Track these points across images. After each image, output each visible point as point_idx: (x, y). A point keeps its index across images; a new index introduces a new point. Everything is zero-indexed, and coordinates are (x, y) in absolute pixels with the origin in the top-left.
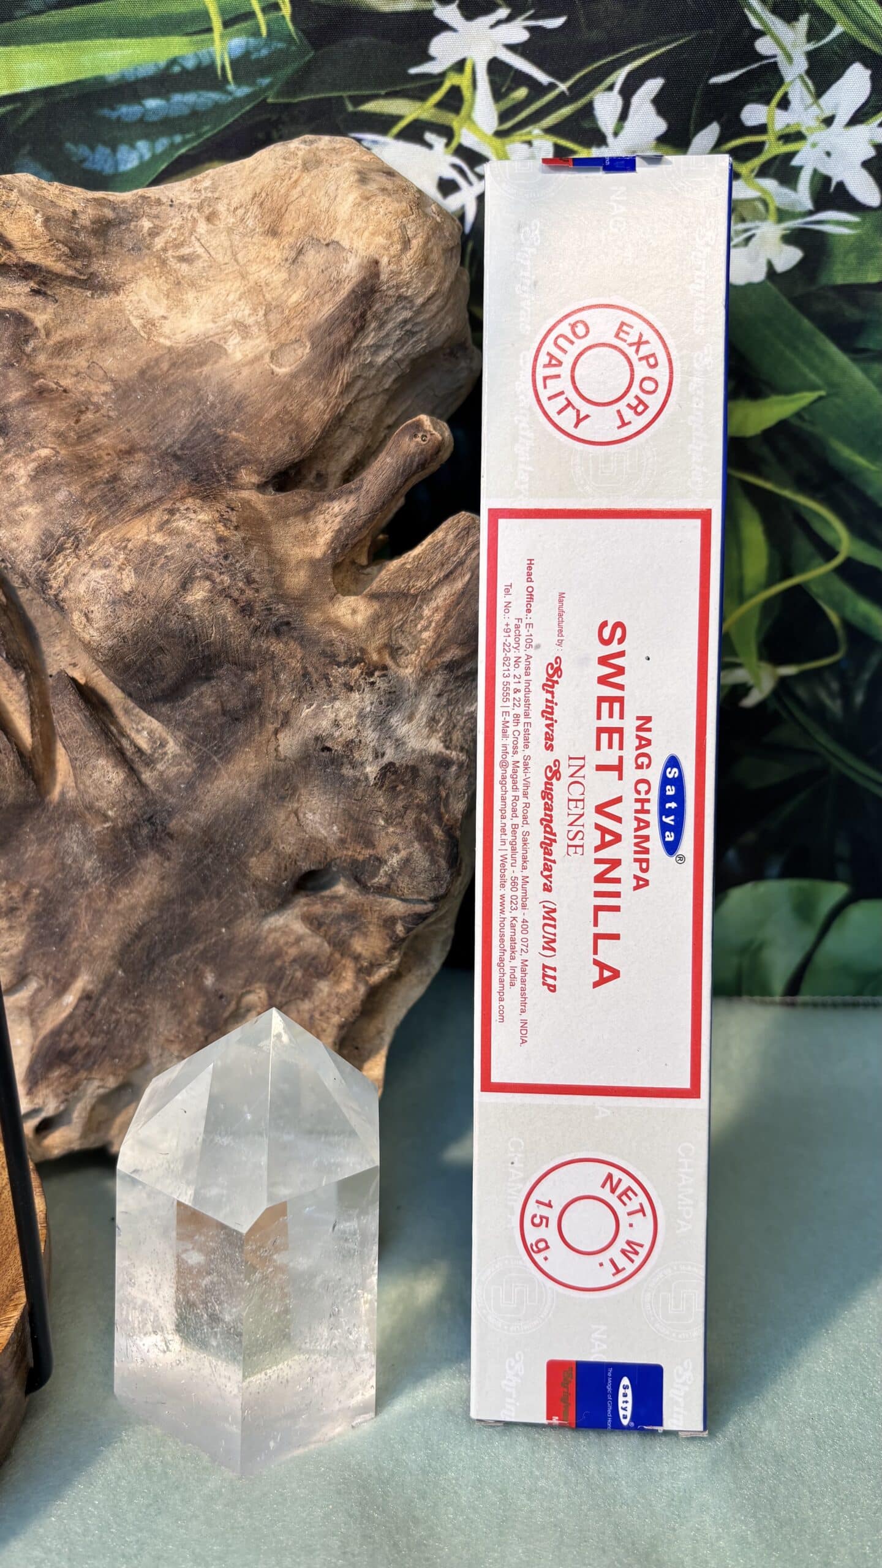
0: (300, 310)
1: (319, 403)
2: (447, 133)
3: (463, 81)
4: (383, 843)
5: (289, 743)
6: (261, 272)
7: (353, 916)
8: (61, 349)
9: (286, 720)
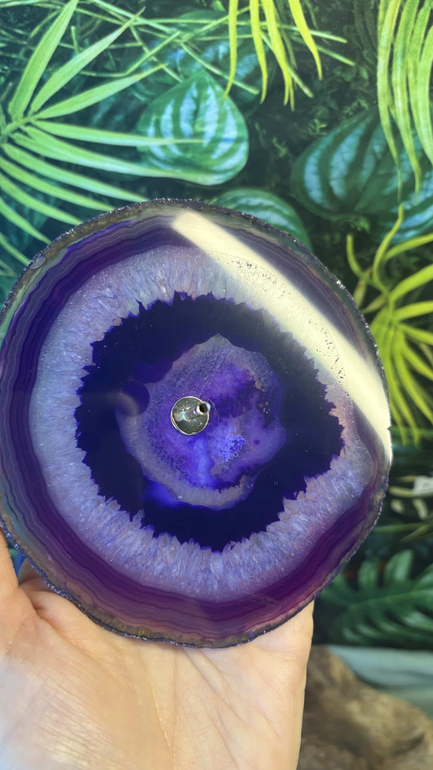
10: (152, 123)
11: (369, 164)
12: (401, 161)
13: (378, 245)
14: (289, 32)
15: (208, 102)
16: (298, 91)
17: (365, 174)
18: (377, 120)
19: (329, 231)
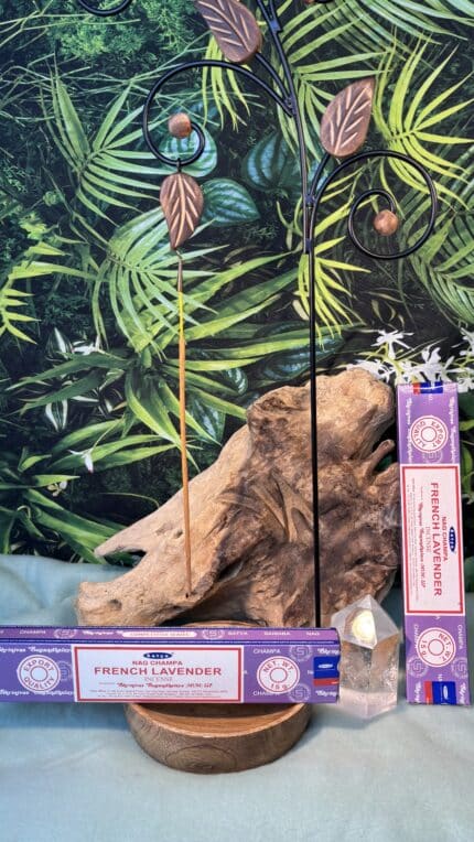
0: (355, 414)
1: (360, 438)
2: (381, 359)
3: (386, 347)
4: (383, 551)
5: (358, 525)
6: (342, 404)
7: (373, 571)
8: (293, 426)
9: (358, 519)
10: (167, 145)
11: (281, 159)
13: (294, 207)
14: (232, 95)
16: (239, 123)
17: (280, 164)
18: (281, 135)
19: (266, 200)
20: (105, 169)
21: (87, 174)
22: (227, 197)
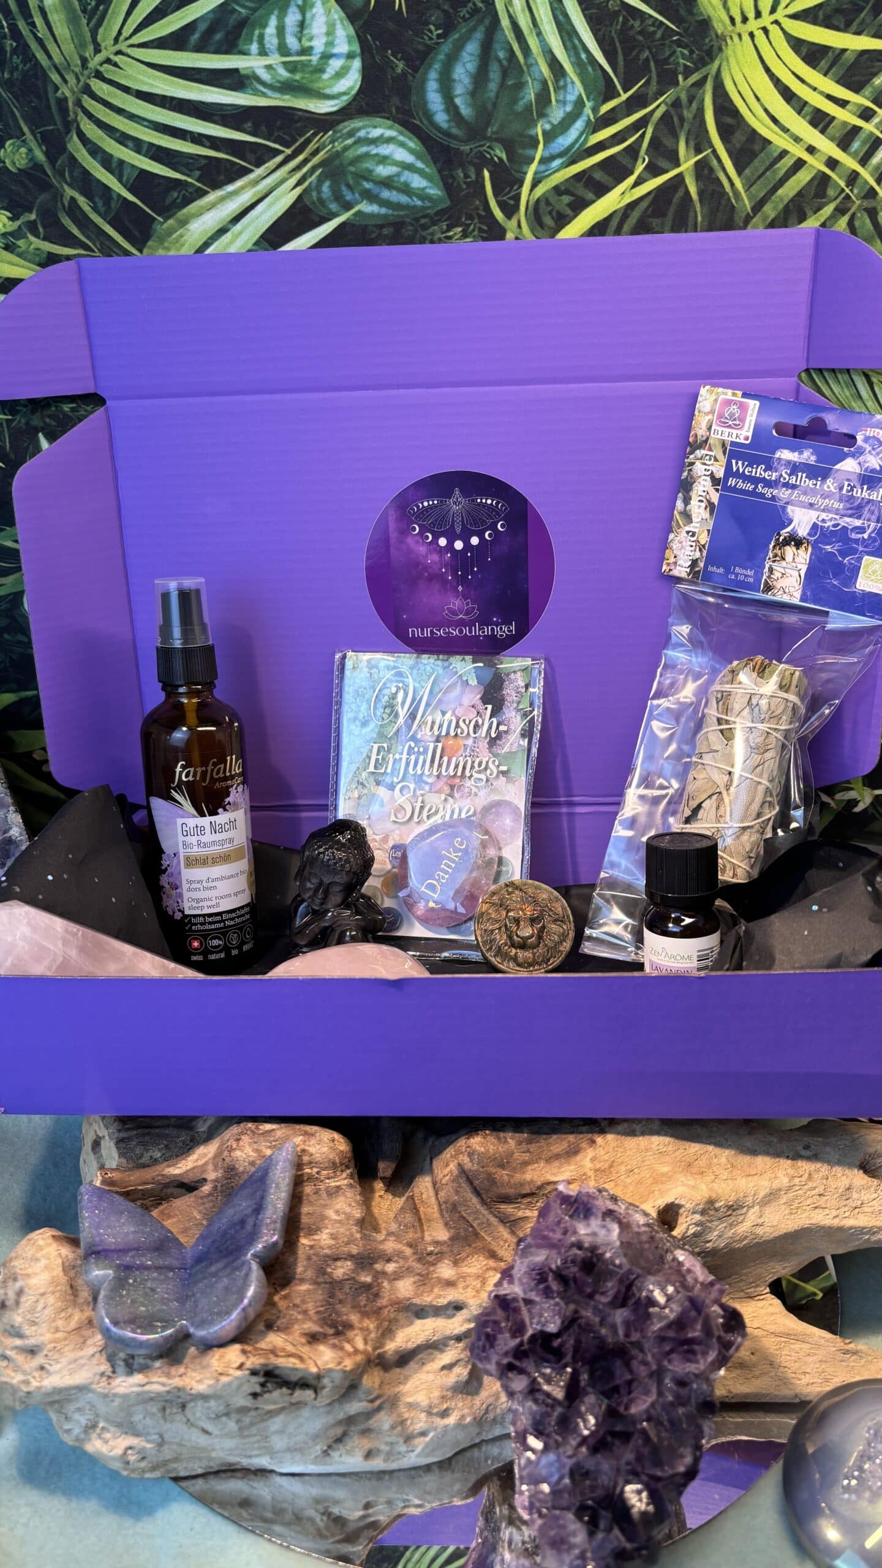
10: (255, 38)
11: (495, 74)
12: (529, 66)
13: (521, 183)
15: (314, 10)
17: (493, 86)
18: (496, 21)
19: (462, 165)
20: (126, 90)
21: (88, 102)
22: (384, 160)
